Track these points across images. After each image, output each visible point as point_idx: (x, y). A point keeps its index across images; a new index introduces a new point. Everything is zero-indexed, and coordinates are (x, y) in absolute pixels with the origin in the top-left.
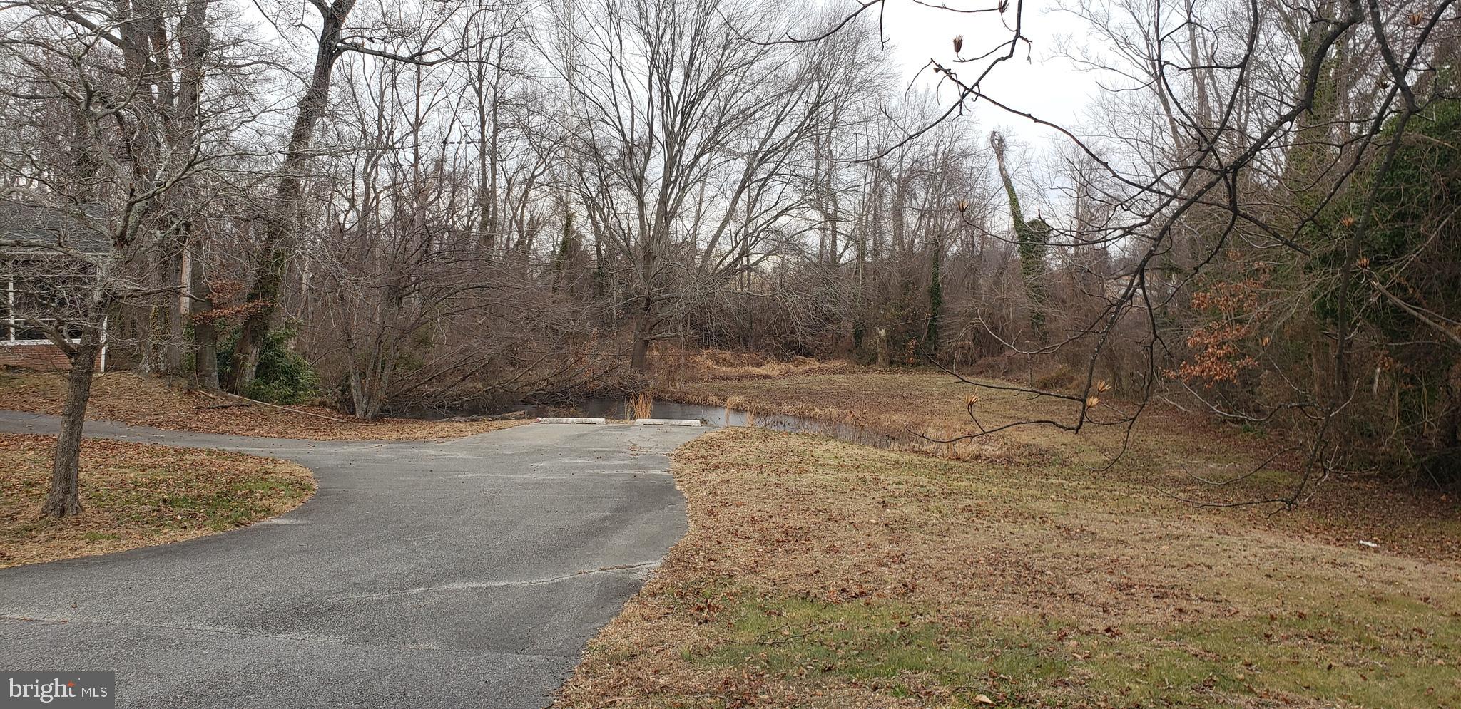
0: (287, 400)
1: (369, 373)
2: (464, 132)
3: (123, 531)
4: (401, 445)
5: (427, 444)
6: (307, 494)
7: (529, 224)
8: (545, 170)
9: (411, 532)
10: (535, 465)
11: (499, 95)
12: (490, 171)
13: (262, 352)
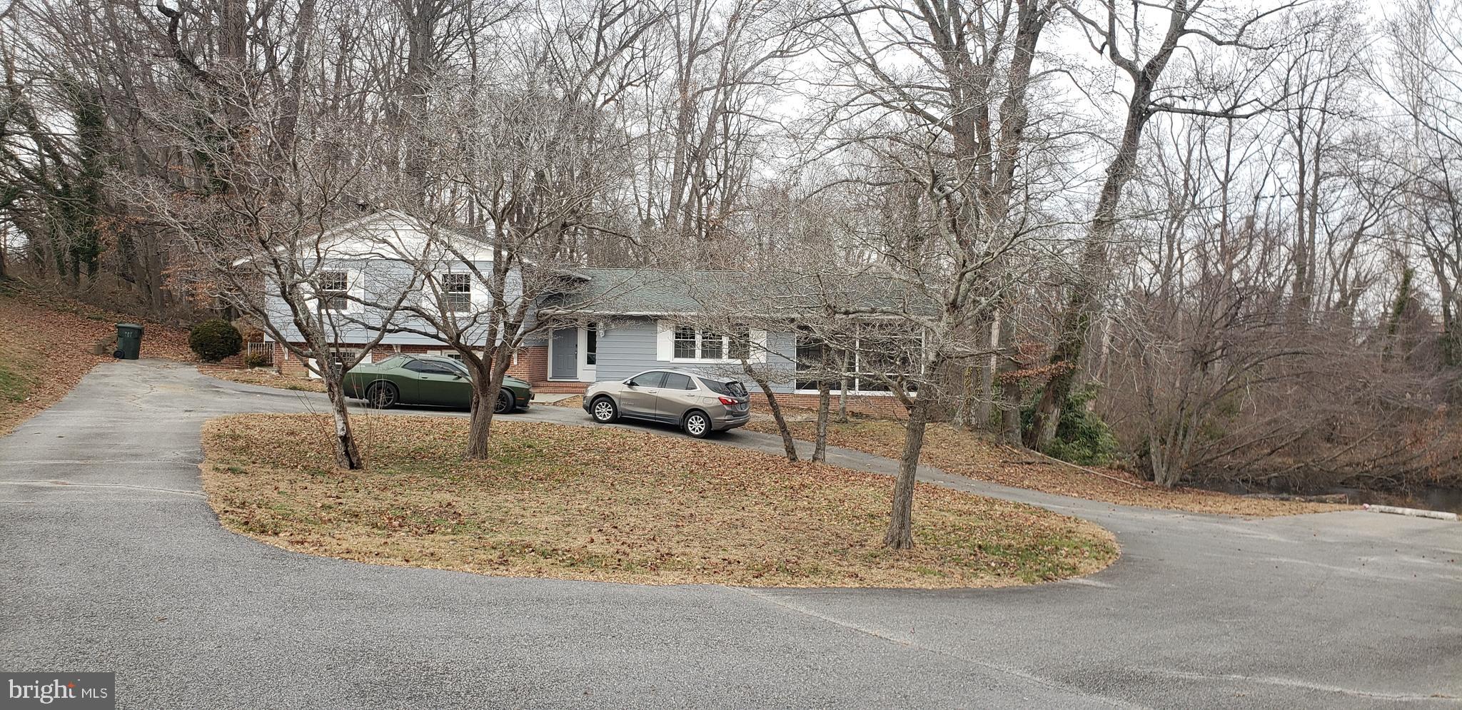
0: (1086, 461)
1: (1169, 440)
2: (1279, 185)
3: (946, 570)
4: (1204, 518)
5: (1232, 520)
6: (1110, 558)
7: (1354, 282)
8: (1377, 220)
9: (1222, 613)
10: (1364, 559)
11: (1323, 142)
12: (1308, 226)
13: (1063, 413)
